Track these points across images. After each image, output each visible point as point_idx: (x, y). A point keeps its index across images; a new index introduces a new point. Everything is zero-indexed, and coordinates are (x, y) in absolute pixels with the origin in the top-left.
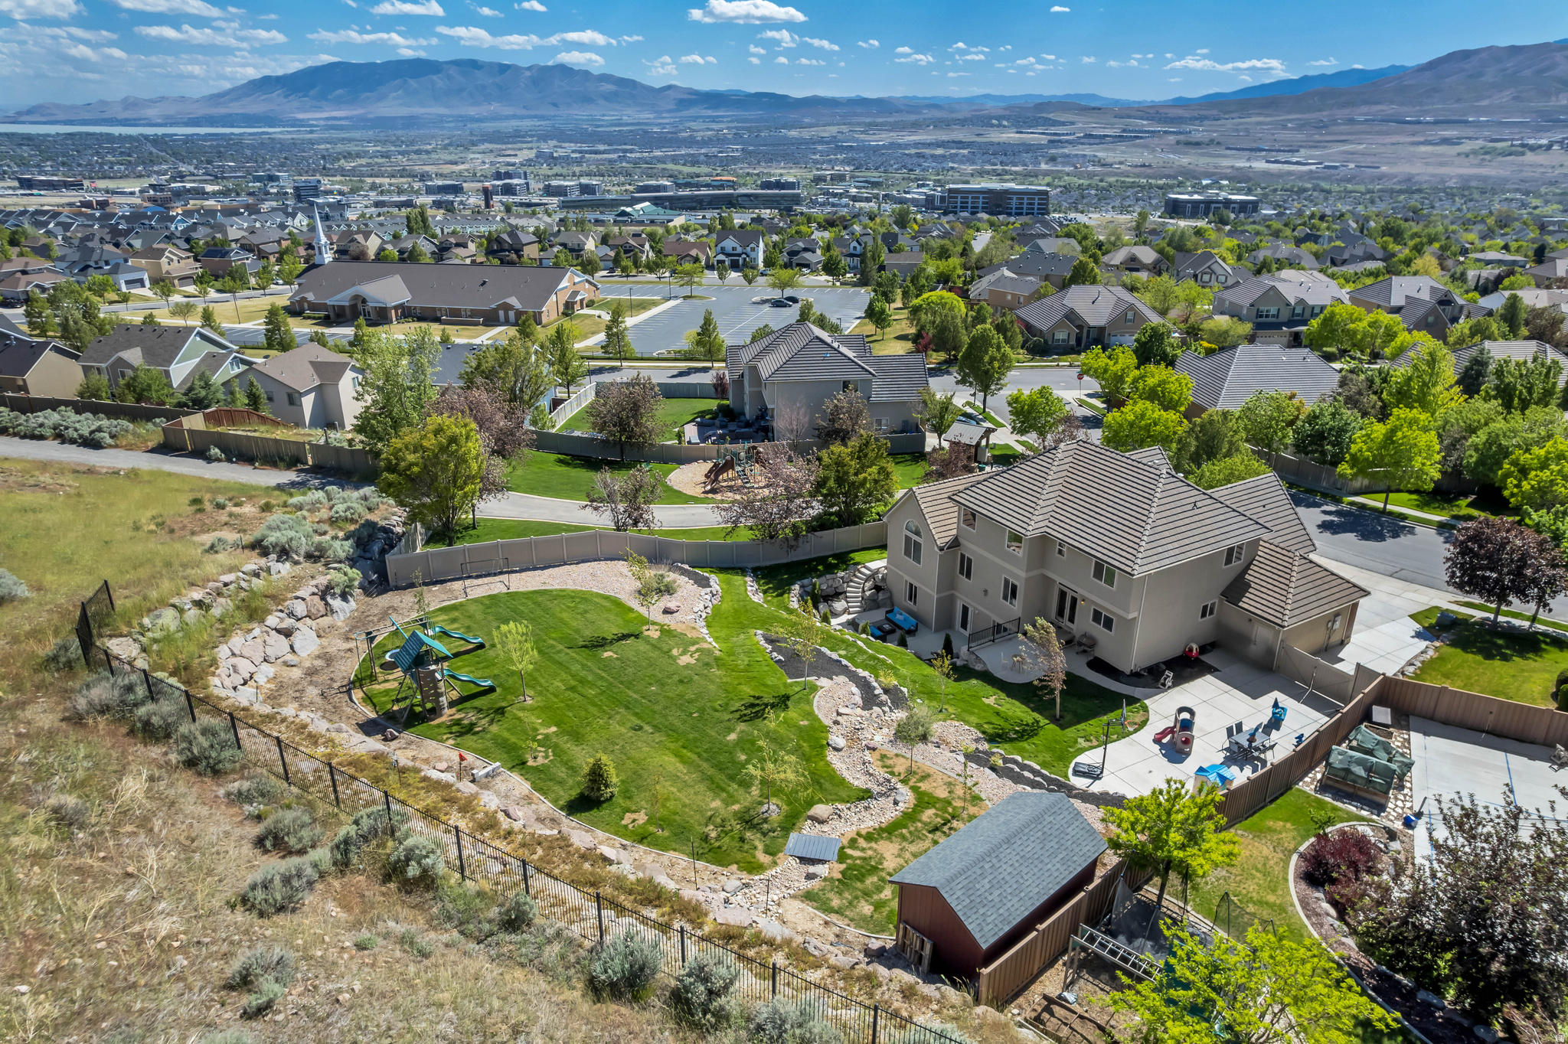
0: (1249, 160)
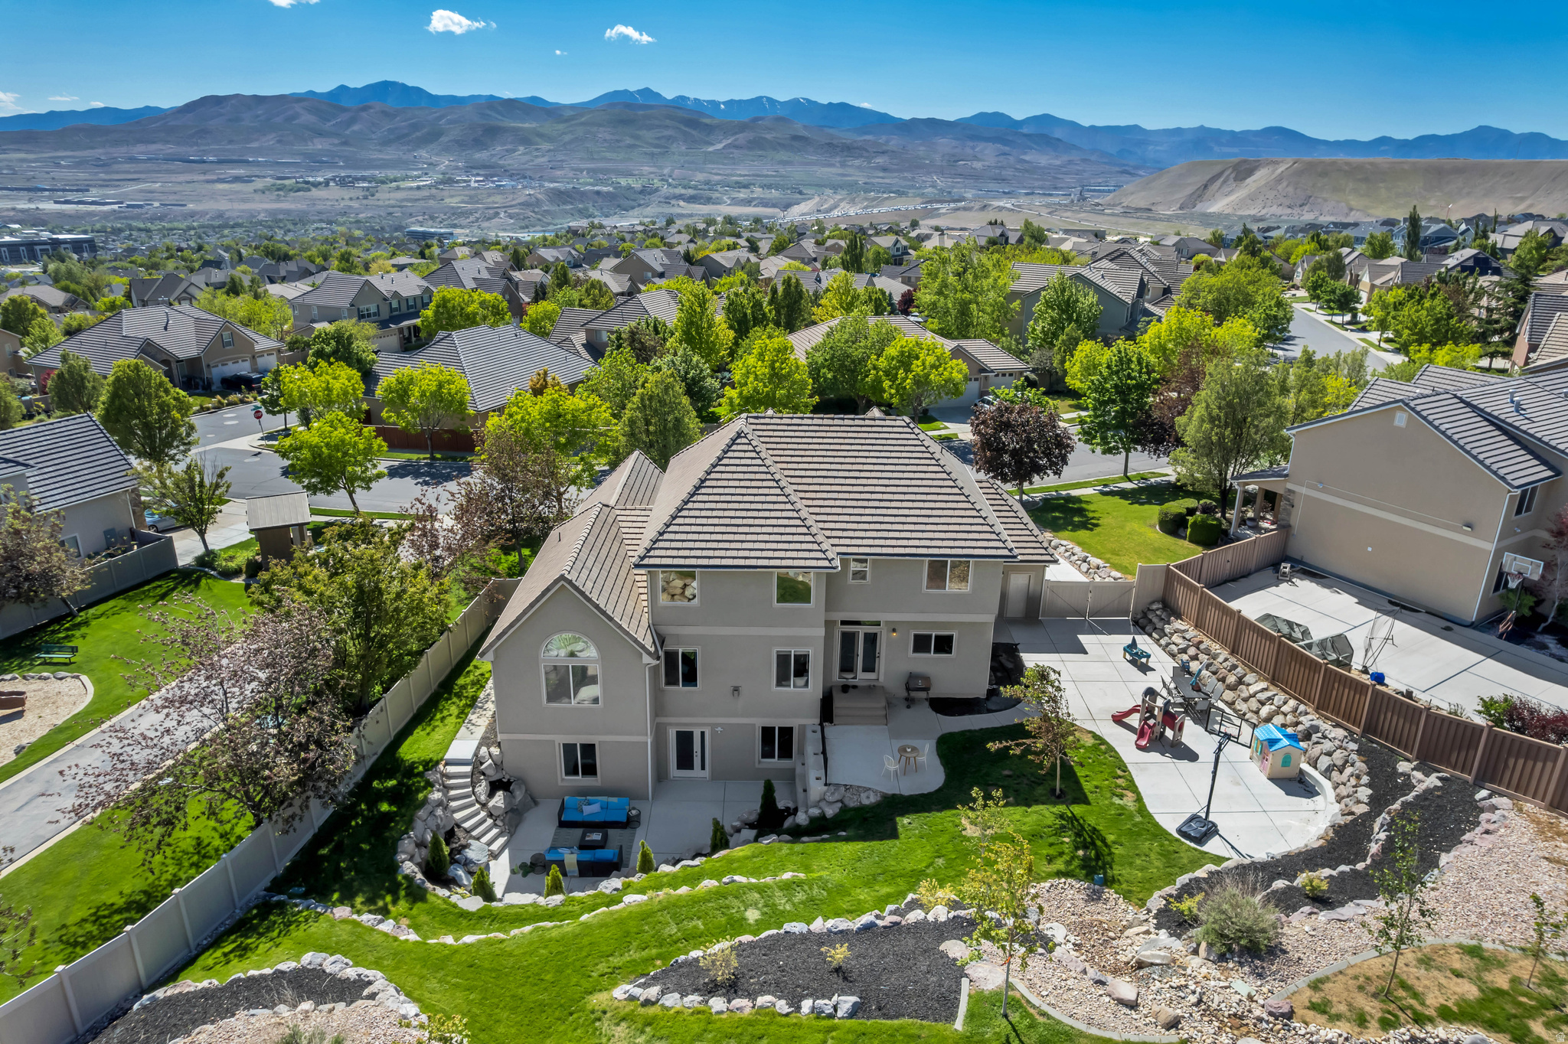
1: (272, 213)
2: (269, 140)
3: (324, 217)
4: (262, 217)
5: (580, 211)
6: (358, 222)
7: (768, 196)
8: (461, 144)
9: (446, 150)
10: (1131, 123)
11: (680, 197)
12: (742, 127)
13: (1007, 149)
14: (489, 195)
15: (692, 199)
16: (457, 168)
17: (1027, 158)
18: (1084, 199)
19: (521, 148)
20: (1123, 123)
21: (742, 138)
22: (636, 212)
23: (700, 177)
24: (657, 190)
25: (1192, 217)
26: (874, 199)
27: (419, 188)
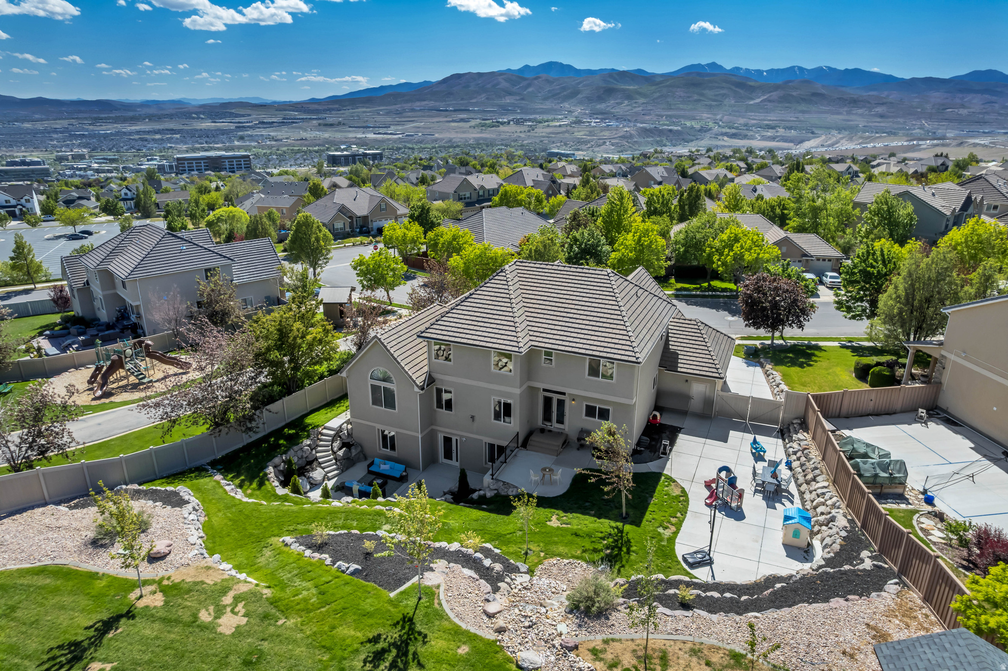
0: (363, 133)
1: (477, 140)
2: (482, 98)
3: (504, 142)
4: (471, 142)
5: (657, 142)
6: (522, 145)
7: (789, 135)
8: (590, 100)
9: (581, 103)
11: (726, 134)
12: (777, 87)
13: (994, 98)
14: (602, 131)
15: (733, 136)
16: (585, 114)
19: (626, 102)
21: (775, 95)
22: (691, 144)
23: (742, 121)
24: (710, 129)
27: (560, 126)
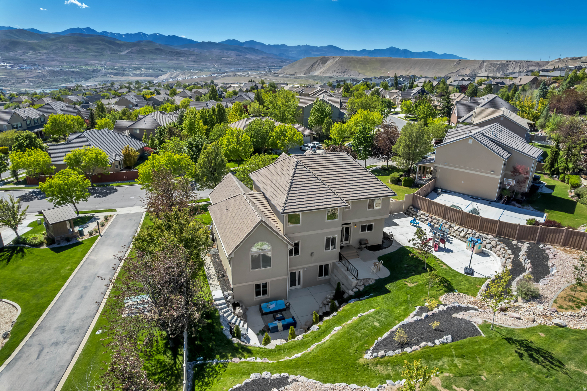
5: (65, 80)
7: (149, 72)
10: (283, 44)
11: (111, 73)
12: (134, 45)
13: (239, 53)
14: (18, 72)
15: (116, 74)
17: (247, 56)
18: (271, 71)
19: (31, 52)
20: (280, 44)
21: (134, 49)
22: (92, 79)
23: (119, 65)
24: (100, 71)
25: (309, 77)
26: (193, 73)
